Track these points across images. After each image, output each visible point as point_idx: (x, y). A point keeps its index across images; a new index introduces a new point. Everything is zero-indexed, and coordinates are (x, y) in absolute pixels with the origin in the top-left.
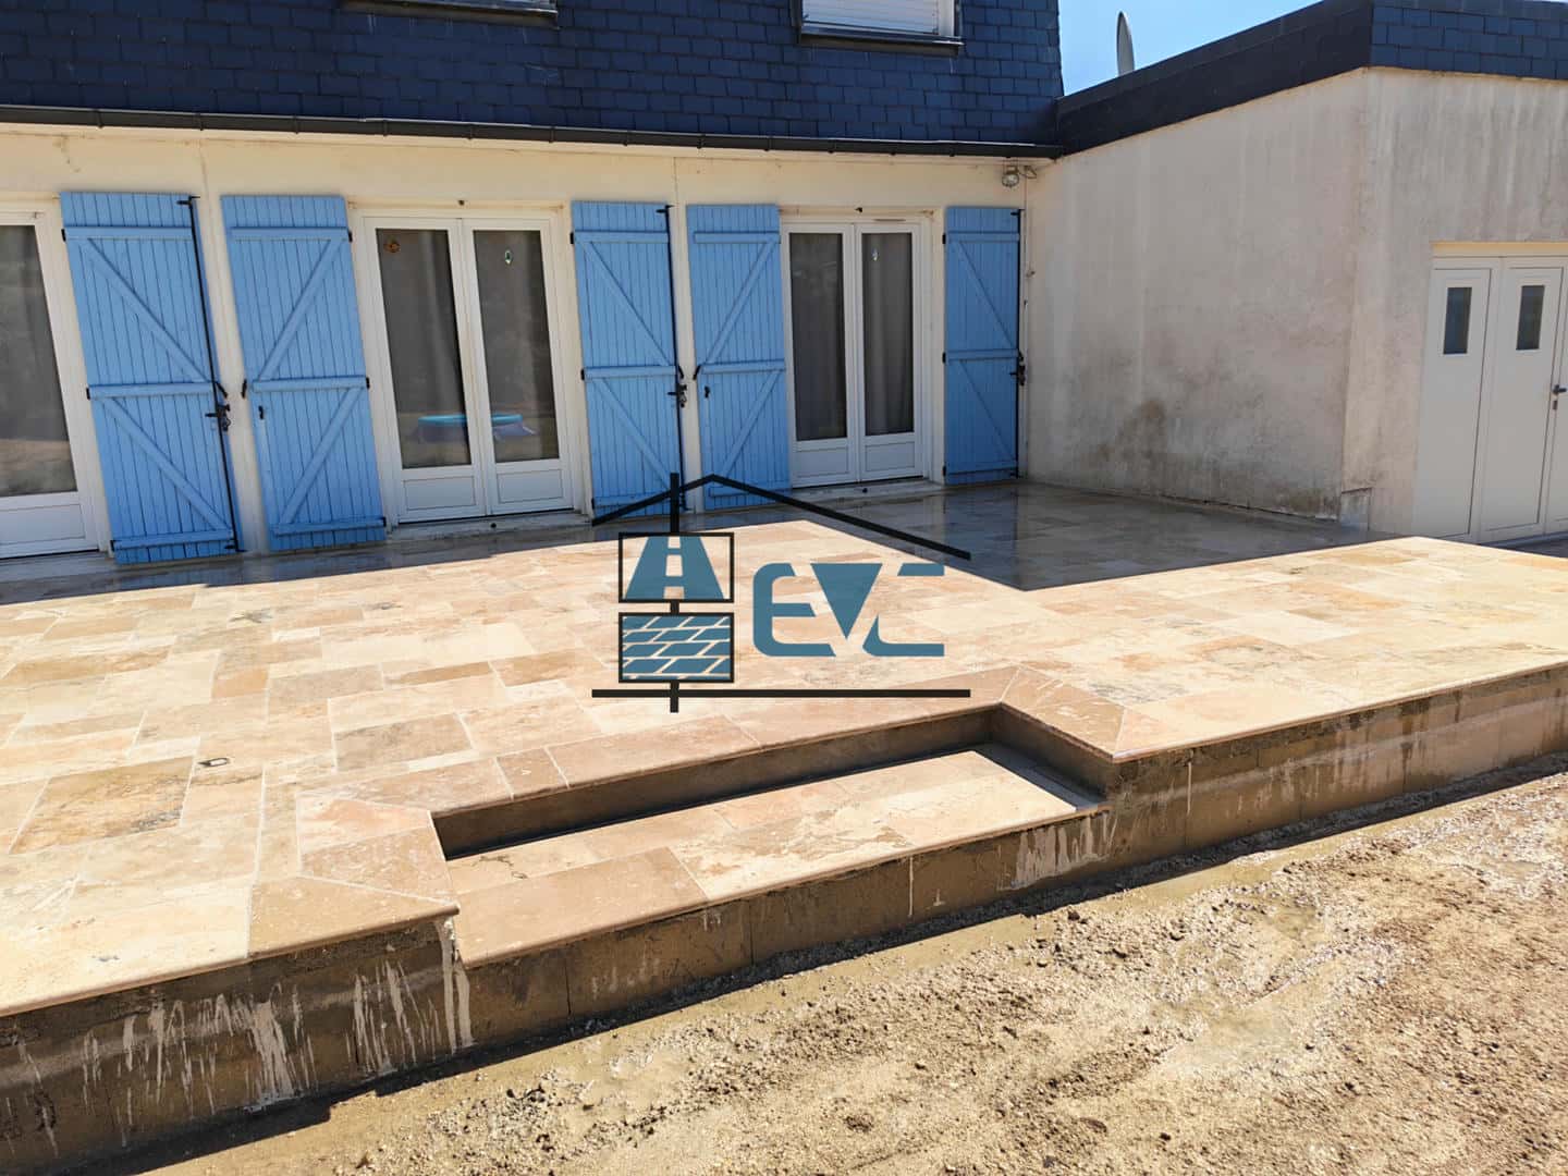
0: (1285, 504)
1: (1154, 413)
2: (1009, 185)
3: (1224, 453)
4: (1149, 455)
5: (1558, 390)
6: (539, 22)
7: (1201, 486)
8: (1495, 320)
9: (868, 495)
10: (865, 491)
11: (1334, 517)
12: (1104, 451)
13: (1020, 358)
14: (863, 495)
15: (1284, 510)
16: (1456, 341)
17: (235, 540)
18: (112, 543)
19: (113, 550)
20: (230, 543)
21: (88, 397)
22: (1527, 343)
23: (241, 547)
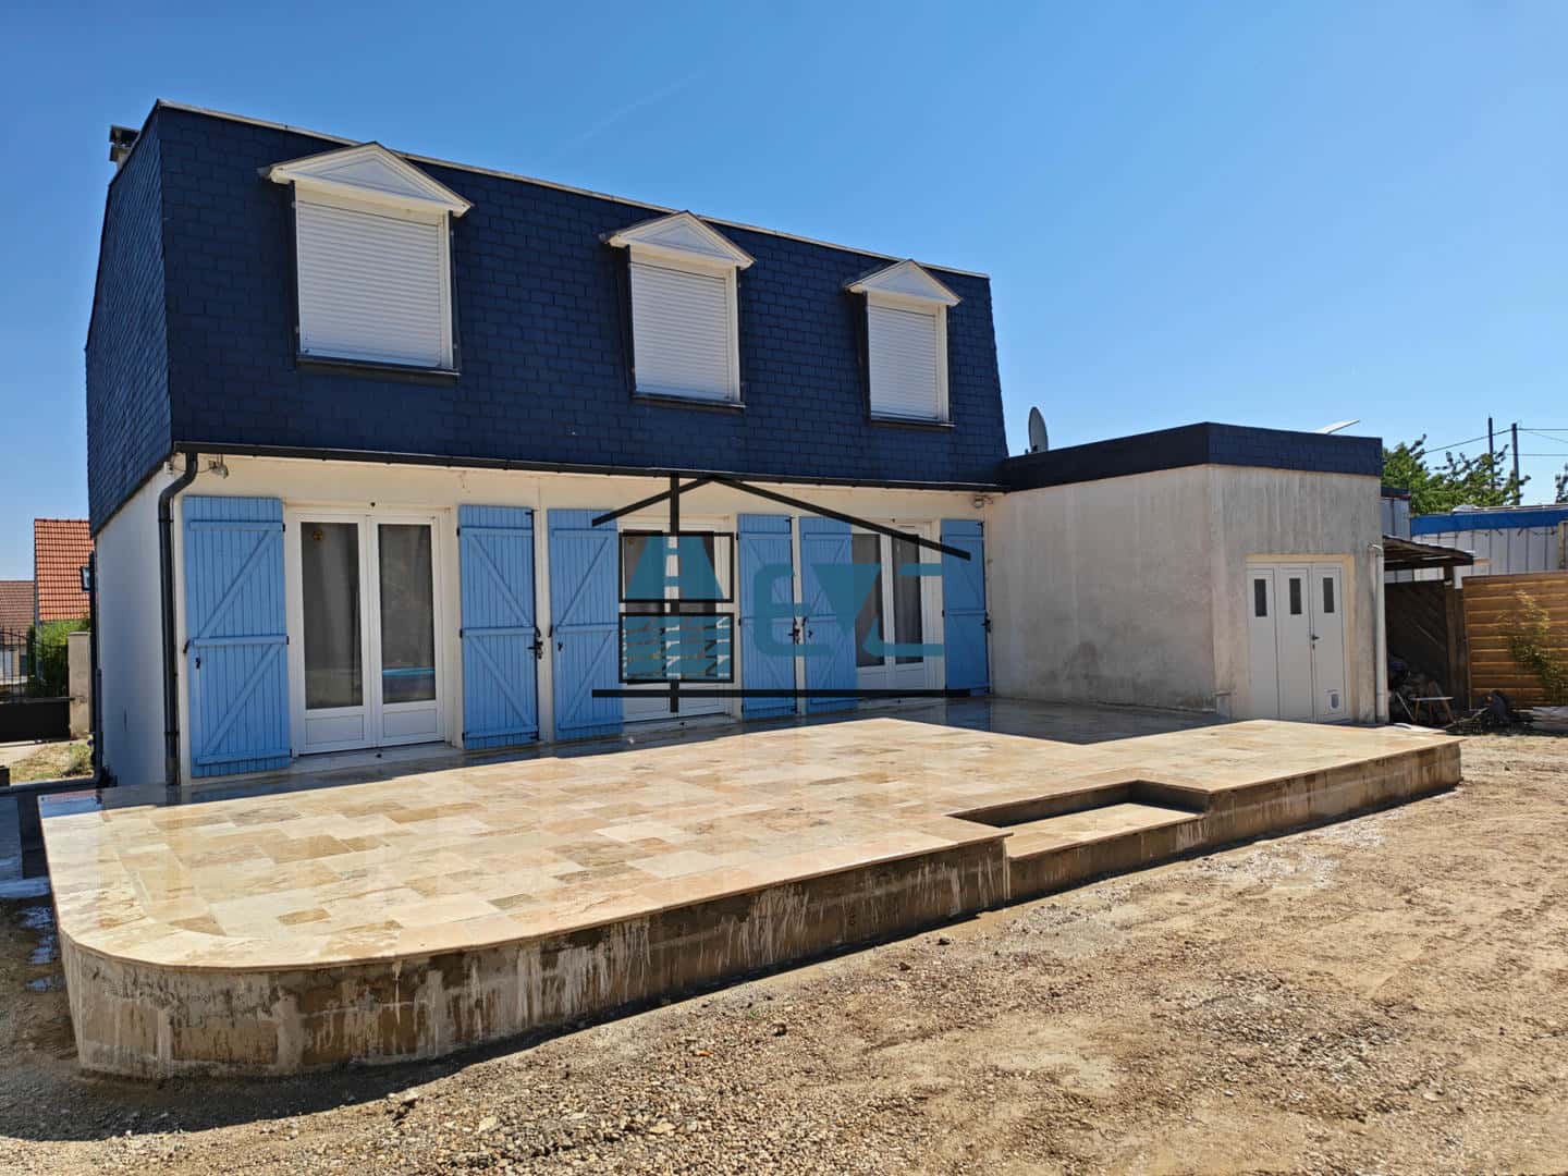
0: (1181, 704)
1: (1089, 651)
2: (977, 507)
3: (1139, 674)
4: (1086, 676)
5: (1314, 638)
6: (736, 412)
7: (1126, 695)
8: (1278, 597)
9: (902, 704)
11: (1210, 709)
12: (1053, 676)
13: (986, 615)
14: (896, 704)
15: (1181, 707)
16: (1261, 610)
17: (537, 733)
18: (463, 735)
19: (463, 739)
20: (534, 735)
21: (461, 636)
22: (1296, 608)
23: (540, 737)
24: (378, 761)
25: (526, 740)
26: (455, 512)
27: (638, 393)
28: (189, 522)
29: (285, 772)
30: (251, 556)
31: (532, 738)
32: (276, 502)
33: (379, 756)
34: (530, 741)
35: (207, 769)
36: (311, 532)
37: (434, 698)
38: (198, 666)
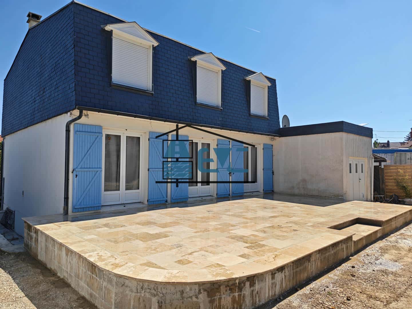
0: (333, 196)
1: (304, 181)
2: (272, 141)
3: (320, 188)
4: (303, 188)
5: (360, 179)
6: (220, 110)
7: (315, 193)
8: (353, 168)
9: (253, 194)
10: (253, 193)
11: (343, 198)
12: (293, 187)
13: (273, 170)
14: (252, 194)
16: (350, 172)
17: (167, 200)
18: (148, 200)
19: (148, 202)
20: (166, 201)
21: (148, 170)
22: (356, 172)
23: (168, 201)
24: (125, 208)
25: (163, 202)
26: (148, 134)
27: (197, 103)
28: (76, 132)
29: (99, 211)
30: (93, 143)
31: (166, 202)
32: (100, 127)
33: (125, 206)
34: (165, 202)
35: (77, 210)
36: (108, 137)
37: (139, 189)
38: (76, 177)
